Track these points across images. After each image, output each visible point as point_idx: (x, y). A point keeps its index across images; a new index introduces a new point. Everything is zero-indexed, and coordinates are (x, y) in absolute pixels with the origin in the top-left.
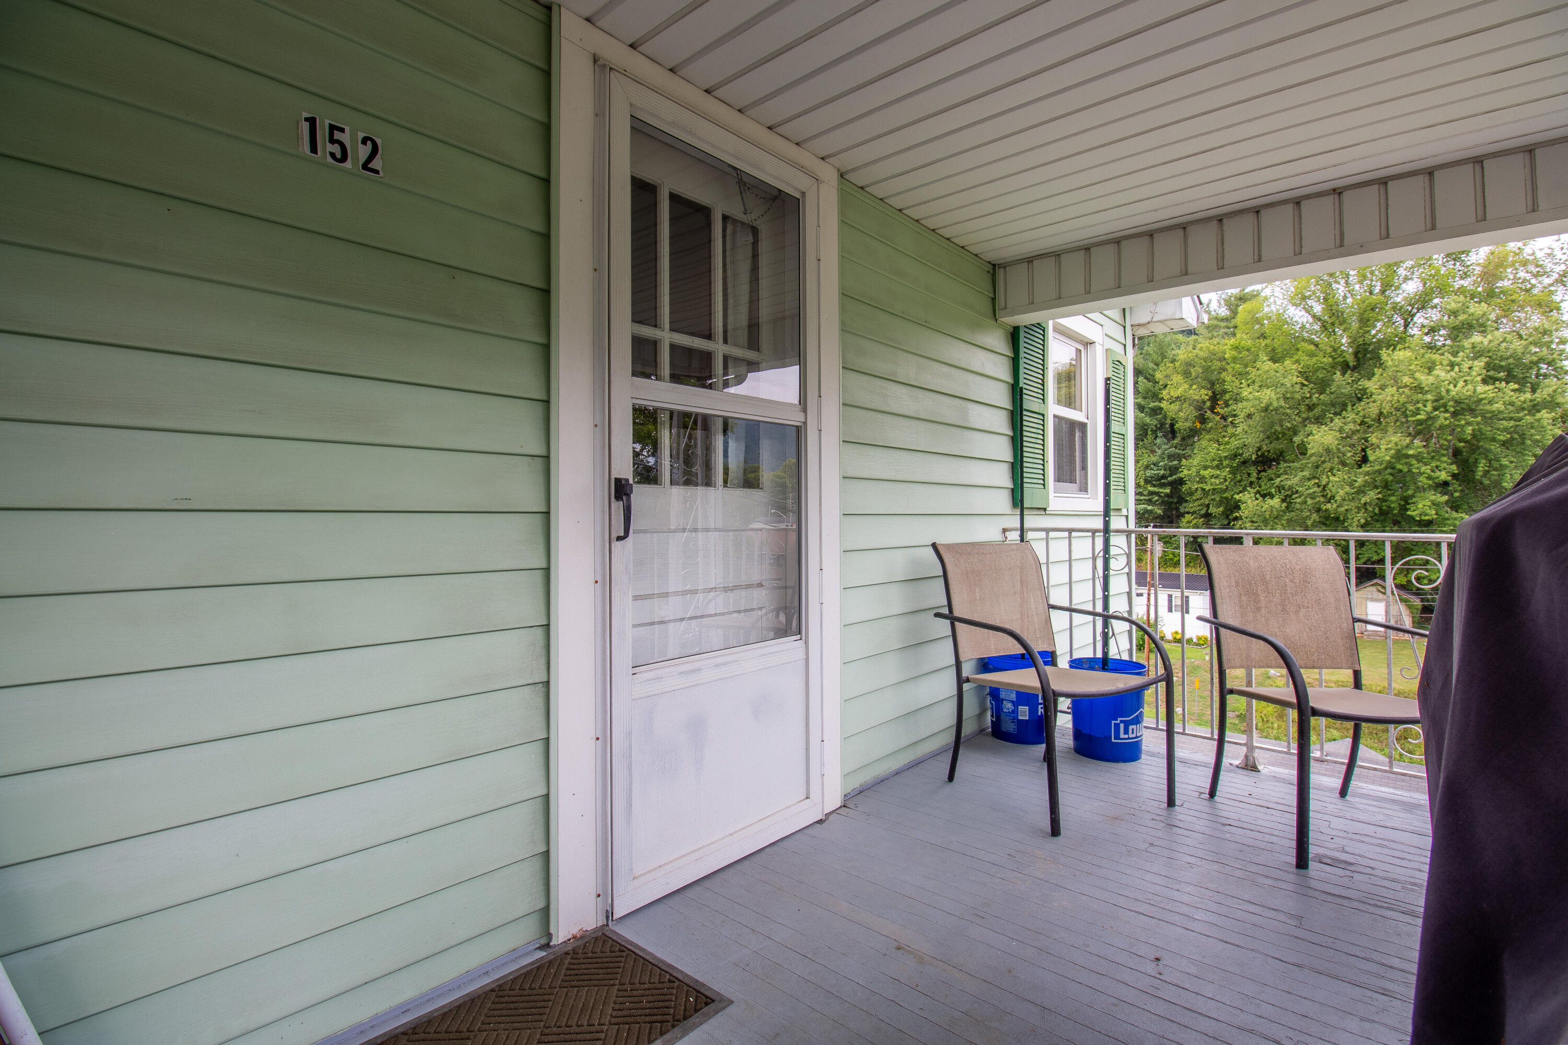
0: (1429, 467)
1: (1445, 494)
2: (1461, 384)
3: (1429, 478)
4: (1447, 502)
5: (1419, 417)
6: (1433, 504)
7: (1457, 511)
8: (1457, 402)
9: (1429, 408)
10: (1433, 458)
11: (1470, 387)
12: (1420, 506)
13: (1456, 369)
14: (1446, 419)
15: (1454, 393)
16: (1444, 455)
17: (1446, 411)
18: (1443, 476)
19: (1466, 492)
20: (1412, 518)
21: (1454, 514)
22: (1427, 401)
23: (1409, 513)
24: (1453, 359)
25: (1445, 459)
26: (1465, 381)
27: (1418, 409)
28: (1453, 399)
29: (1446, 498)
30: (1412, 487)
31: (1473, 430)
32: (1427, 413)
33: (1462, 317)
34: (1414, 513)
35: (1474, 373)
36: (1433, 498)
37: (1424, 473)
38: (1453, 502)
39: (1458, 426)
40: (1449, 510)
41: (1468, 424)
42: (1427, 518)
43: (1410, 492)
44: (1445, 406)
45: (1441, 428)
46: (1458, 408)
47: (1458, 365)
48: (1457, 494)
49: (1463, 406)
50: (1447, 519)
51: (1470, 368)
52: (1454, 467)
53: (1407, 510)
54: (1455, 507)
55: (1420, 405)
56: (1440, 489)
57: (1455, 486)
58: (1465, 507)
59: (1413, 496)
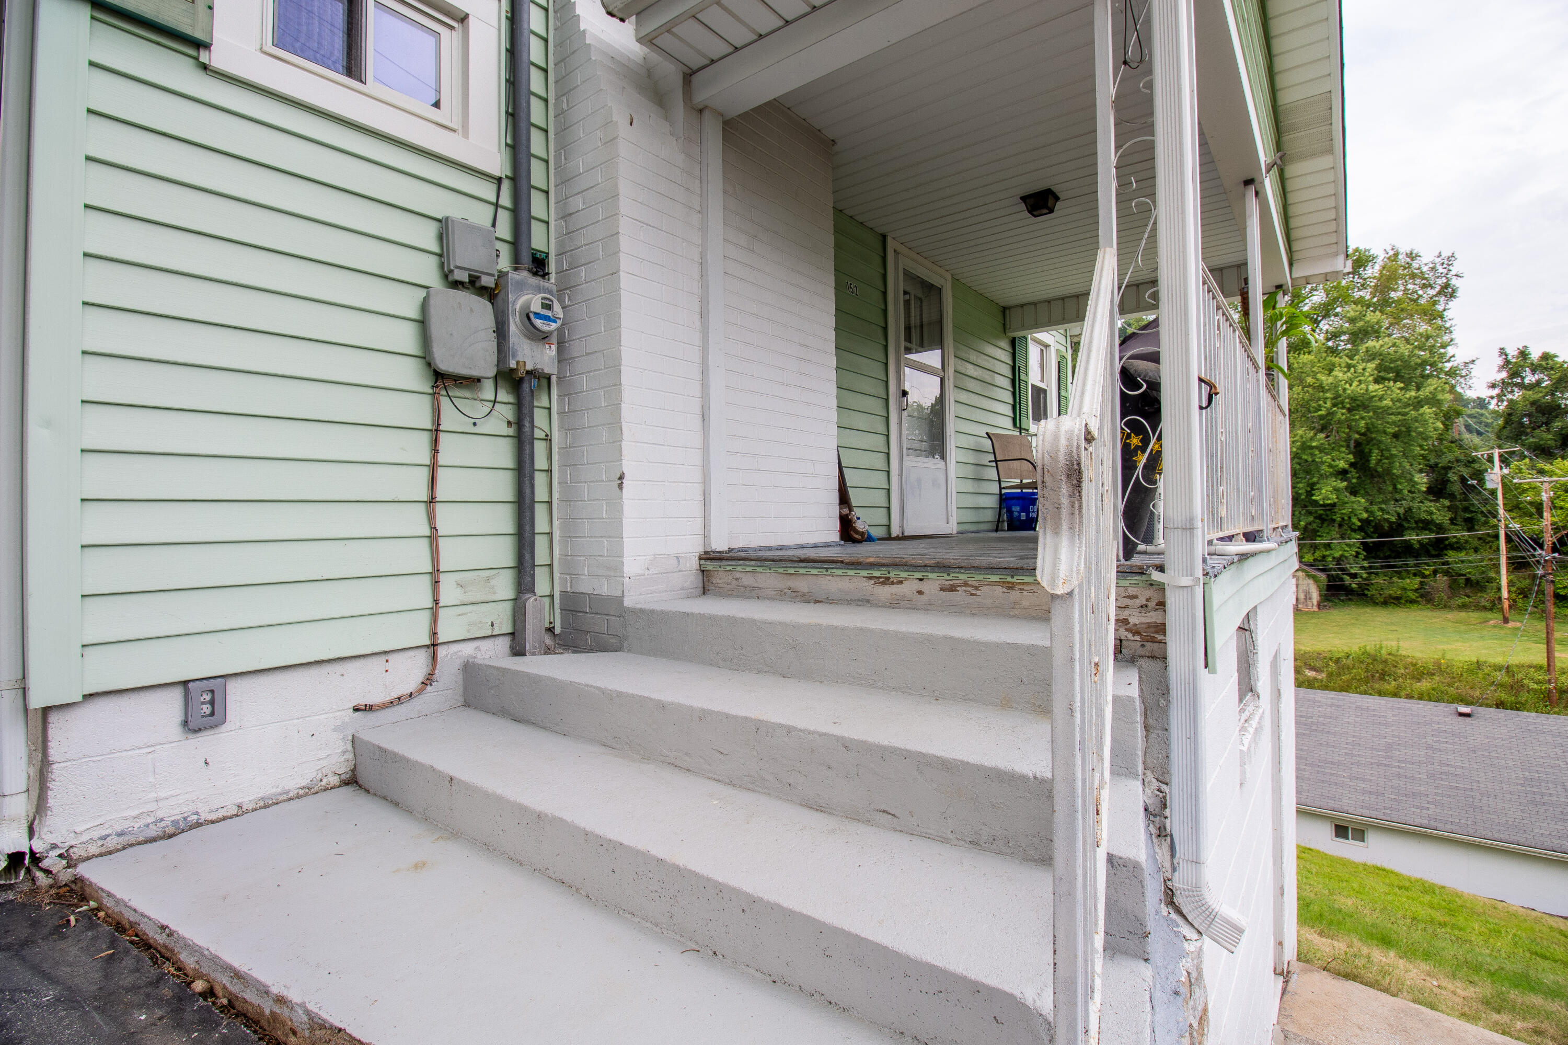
0: (1329, 457)
1: (1346, 481)
2: (1355, 384)
3: (1330, 466)
4: (1346, 488)
5: (1320, 413)
6: (1335, 489)
7: (1355, 496)
8: (1353, 399)
9: (1328, 405)
10: (1333, 449)
11: (1363, 386)
12: (1323, 491)
13: (1352, 370)
14: (1343, 414)
15: (1349, 392)
16: (1342, 446)
17: (1343, 407)
18: (1342, 464)
19: (1363, 479)
20: (1316, 502)
21: (1353, 498)
22: (1327, 398)
23: (1314, 498)
24: (1350, 362)
25: (1344, 449)
26: (1360, 381)
27: (1320, 406)
28: (1349, 397)
29: (1345, 484)
30: (1317, 475)
31: (1367, 424)
32: (1328, 409)
33: (1360, 324)
34: (1318, 498)
35: (1367, 374)
36: (1335, 484)
37: (1325, 462)
38: (1353, 488)
39: (1353, 420)
40: (1348, 494)
41: (1362, 418)
42: (1329, 502)
43: (1315, 480)
44: (1342, 403)
45: (1339, 422)
46: (1354, 405)
47: (1354, 366)
48: (1354, 481)
49: (1358, 403)
50: (1346, 503)
51: (1364, 369)
52: (1351, 456)
53: (1313, 495)
54: (1354, 493)
55: (1321, 402)
56: (1340, 477)
57: (1353, 473)
58: (1362, 492)
59: (1317, 483)
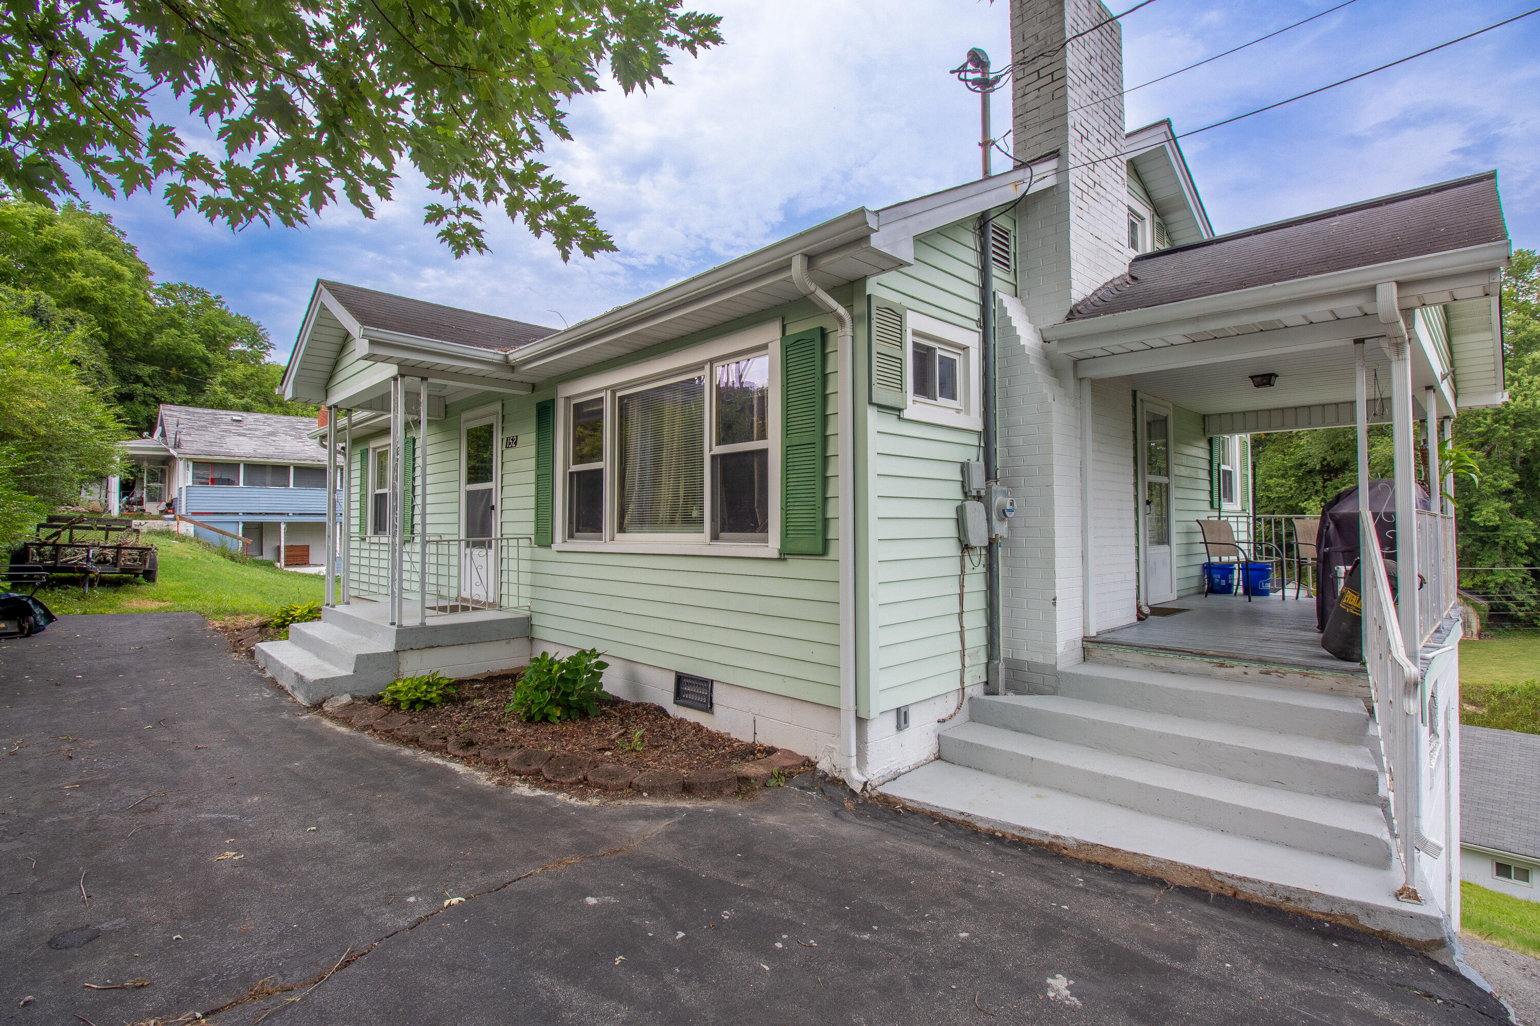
0: (1491, 476)
1: (1510, 501)
2: (1519, 398)
3: (1491, 486)
4: (1511, 509)
5: (1478, 429)
6: (1497, 510)
7: (1522, 518)
8: (1518, 415)
9: (1489, 421)
10: (1495, 467)
11: (1529, 401)
12: (1484, 513)
13: (1516, 384)
14: (1506, 431)
15: (1512, 407)
16: (1507, 465)
17: (1506, 424)
18: (1505, 484)
19: (1531, 499)
20: (1475, 523)
21: (1519, 520)
22: (1487, 414)
23: (1473, 519)
24: (1513, 374)
25: (1508, 468)
26: (1525, 395)
27: (1479, 422)
28: (1512, 412)
29: (1508, 505)
30: (1476, 495)
31: (1534, 441)
32: (1488, 426)
34: (1478, 520)
35: (1534, 388)
36: (1497, 504)
37: (1486, 482)
38: (1518, 509)
39: (1518, 437)
40: (1513, 516)
41: (1530, 435)
42: (1491, 524)
43: (1473, 500)
44: (1505, 419)
45: (1504, 439)
46: (1519, 420)
47: (1519, 380)
48: (1520, 502)
49: (1523, 418)
50: (1511, 525)
51: (1530, 383)
52: (1516, 476)
53: (1472, 516)
54: (1520, 514)
55: (1480, 418)
56: (1504, 497)
57: (1520, 493)
58: (1530, 513)
